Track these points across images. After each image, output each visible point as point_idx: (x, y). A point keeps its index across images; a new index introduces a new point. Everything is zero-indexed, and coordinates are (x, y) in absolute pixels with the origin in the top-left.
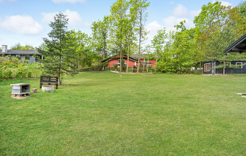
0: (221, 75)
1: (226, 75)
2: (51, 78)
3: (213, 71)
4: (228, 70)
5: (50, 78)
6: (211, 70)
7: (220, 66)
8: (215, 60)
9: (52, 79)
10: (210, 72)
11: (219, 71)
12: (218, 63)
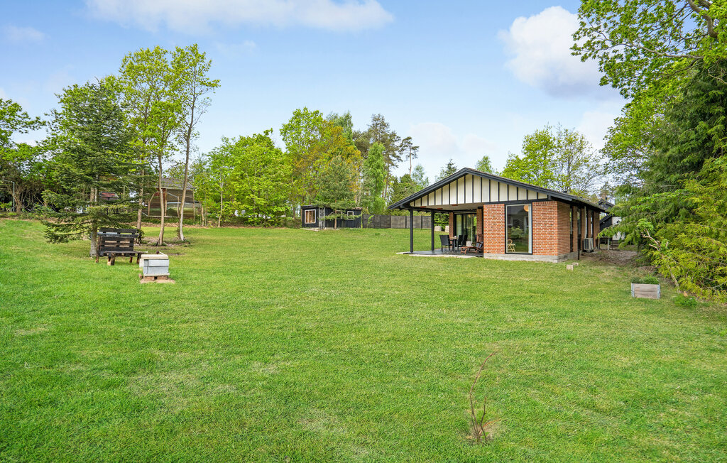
0: (332, 228)
1: (338, 229)
2: (121, 242)
3: (320, 223)
4: (342, 223)
5: (118, 242)
6: (317, 220)
7: (331, 217)
8: (324, 206)
9: (122, 244)
10: (316, 225)
11: (329, 223)
12: (329, 210)
